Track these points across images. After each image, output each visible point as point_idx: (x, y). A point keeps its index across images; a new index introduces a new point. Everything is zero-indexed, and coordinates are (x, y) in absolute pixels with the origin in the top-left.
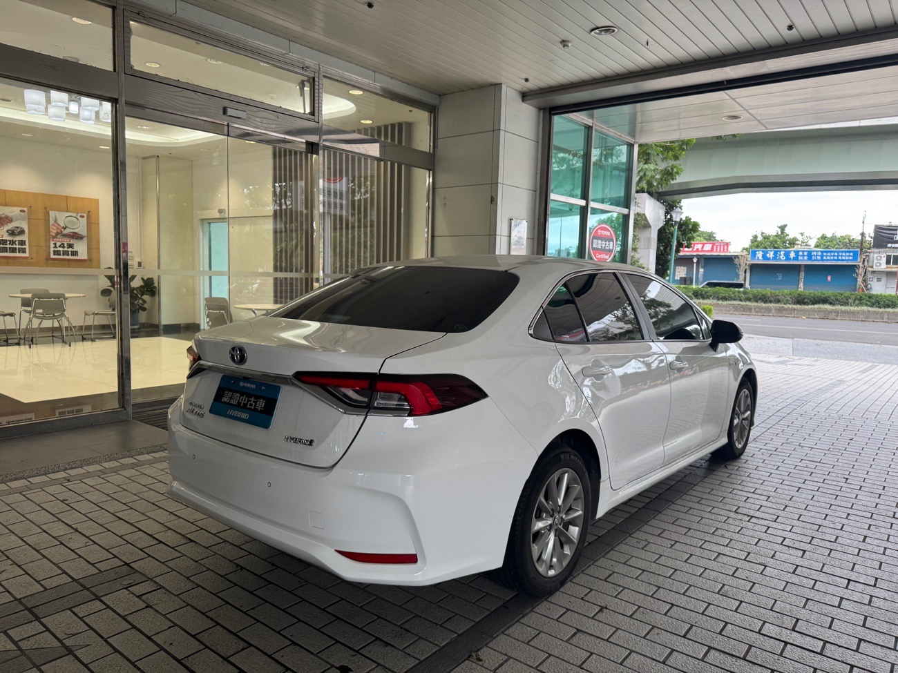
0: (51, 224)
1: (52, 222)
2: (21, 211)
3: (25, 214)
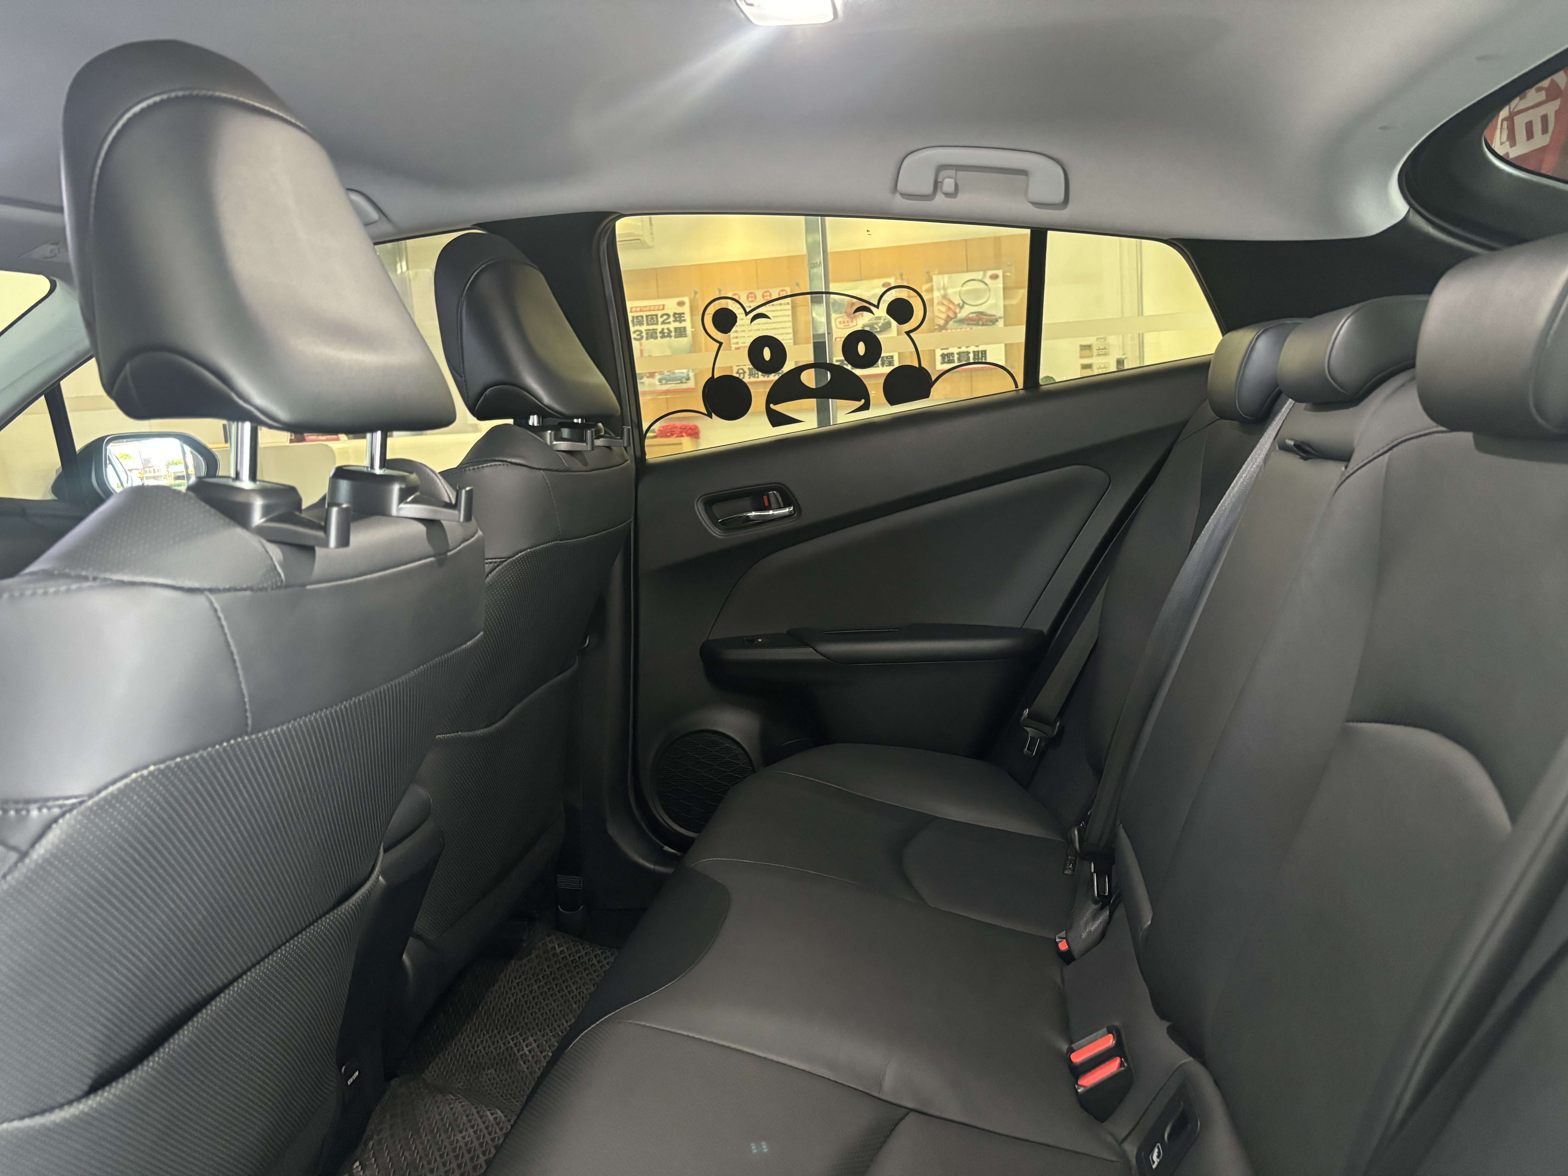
0: (936, 301)
1: (938, 297)
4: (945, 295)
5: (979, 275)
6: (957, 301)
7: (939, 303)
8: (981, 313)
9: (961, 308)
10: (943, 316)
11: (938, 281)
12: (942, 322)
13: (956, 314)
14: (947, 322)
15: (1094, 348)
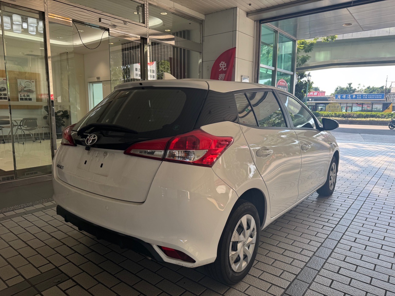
3: (6, 81)
4: (21, 84)
5: (29, 81)
6: (24, 86)
7: (19, 86)
8: (30, 90)
9: (25, 87)
10: (21, 89)
11: (18, 81)
12: (20, 91)
13: (24, 89)
14: (21, 90)
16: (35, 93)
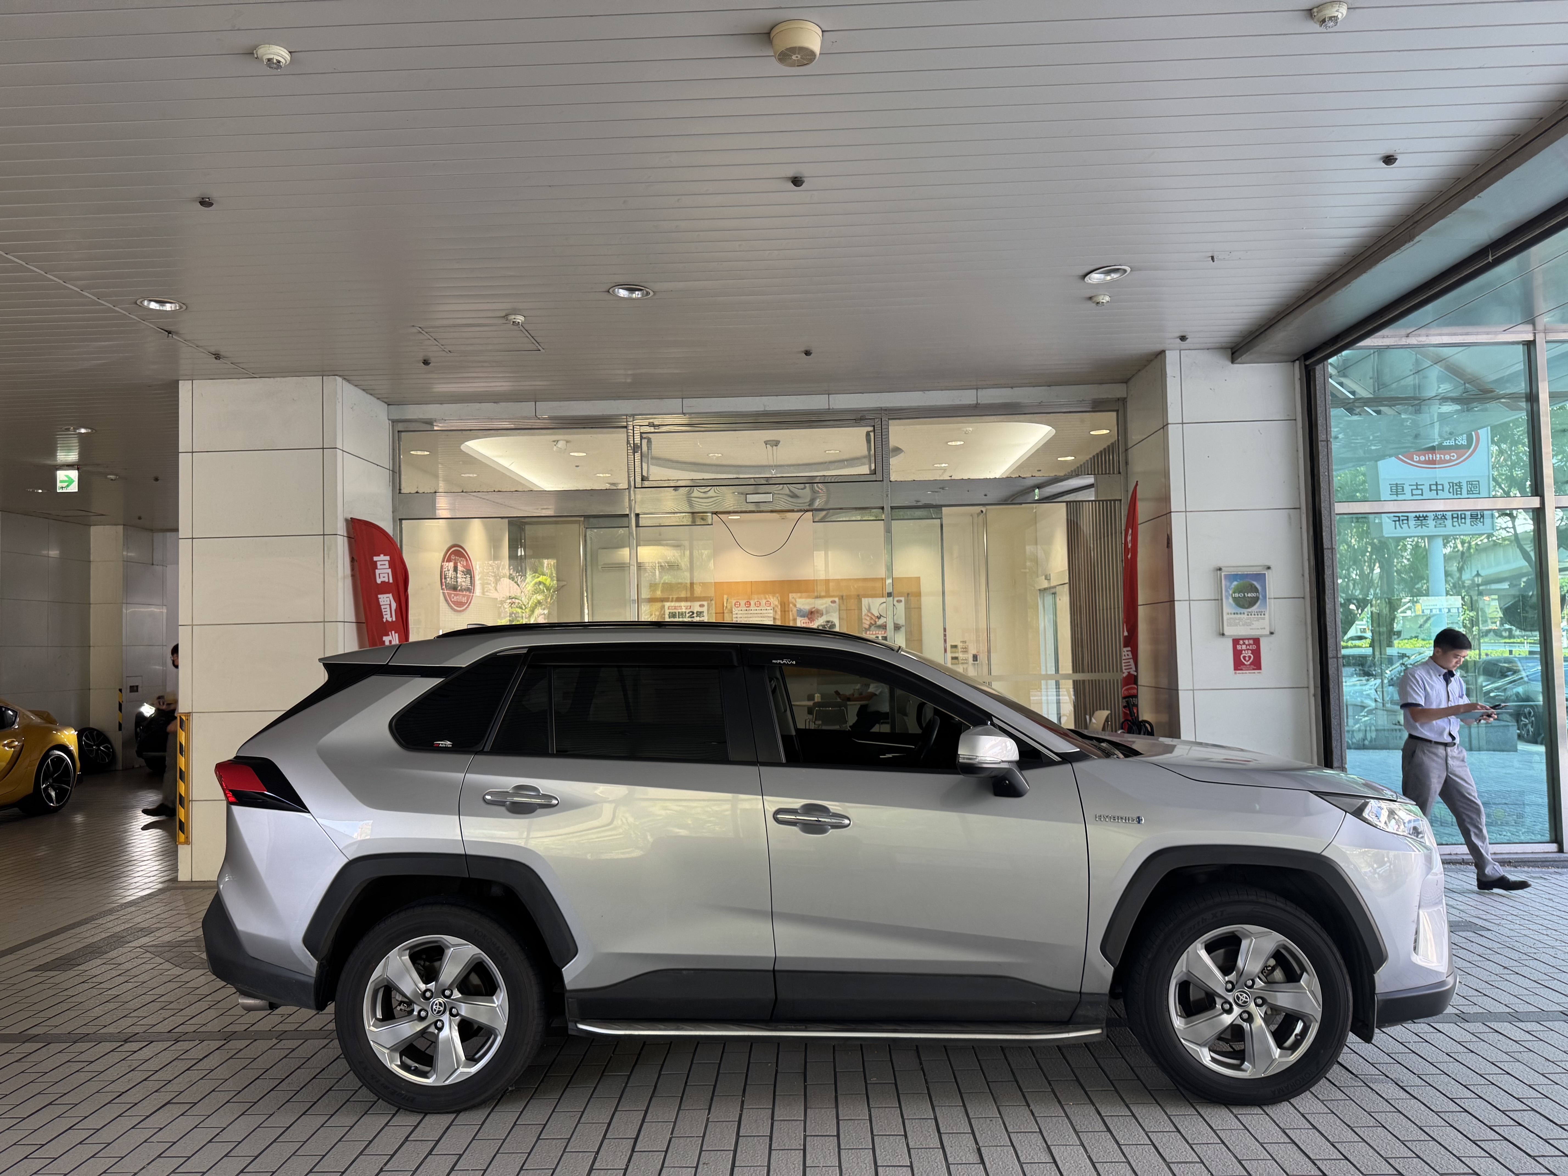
0: (863, 614)
1: (864, 611)
2: (832, 602)
3: (835, 606)
4: (869, 610)
5: (891, 600)
6: (877, 614)
7: (865, 615)
9: (879, 618)
10: (868, 623)
11: (865, 601)
12: (867, 626)
13: (875, 622)
14: (870, 626)
15: (959, 647)
16: (903, 629)
